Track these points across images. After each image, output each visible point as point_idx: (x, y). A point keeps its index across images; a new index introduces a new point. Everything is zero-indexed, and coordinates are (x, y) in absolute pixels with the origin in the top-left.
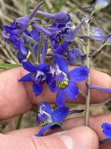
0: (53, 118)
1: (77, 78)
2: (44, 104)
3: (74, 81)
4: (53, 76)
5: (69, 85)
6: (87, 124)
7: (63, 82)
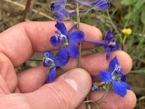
0: (56, 63)
1: (75, 40)
2: (47, 52)
3: (73, 43)
4: (57, 40)
5: (70, 45)
6: (80, 67)
7: (65, 44)
